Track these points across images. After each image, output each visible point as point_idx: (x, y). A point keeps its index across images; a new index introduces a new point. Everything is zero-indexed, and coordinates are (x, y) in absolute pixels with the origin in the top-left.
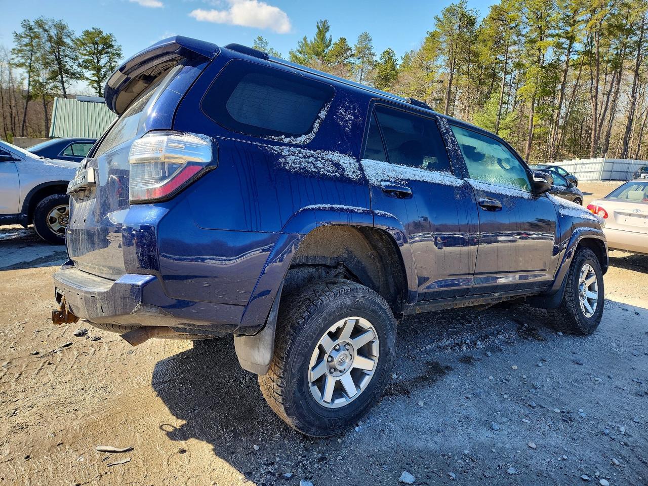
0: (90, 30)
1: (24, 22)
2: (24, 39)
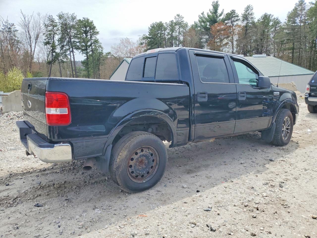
0: (82, 19)
1: (49, 17)
2: (49, 27)
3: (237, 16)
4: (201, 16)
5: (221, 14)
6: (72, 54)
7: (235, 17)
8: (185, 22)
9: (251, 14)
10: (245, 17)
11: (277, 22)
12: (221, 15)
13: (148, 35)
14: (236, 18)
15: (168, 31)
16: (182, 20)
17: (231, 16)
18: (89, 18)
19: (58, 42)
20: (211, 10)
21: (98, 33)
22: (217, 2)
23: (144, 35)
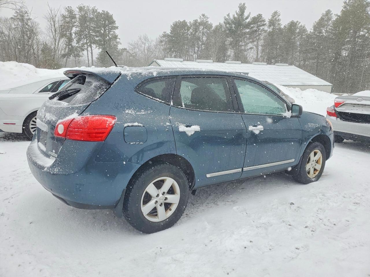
0: (101, 12)
1: (68, 8)
2: (67, 19)
3: (264, 21)
4: (227, 17)
5: (248, 16)
6: (89, 49)
7: (261, 21)
8: (209, 23)
9: (279, 20)
10: (272, 23)
11: (303, 30)
12: (247, 18)
13: (170, 33)
14: (263, 23)
15: (191, 30)
16: (207, 20)
17: (258, 20)
18: (108, 12)
19: (75, 35)
20: (237, 12)
21: (117, 28)
22: (244, 4)
23: (165, 32)
